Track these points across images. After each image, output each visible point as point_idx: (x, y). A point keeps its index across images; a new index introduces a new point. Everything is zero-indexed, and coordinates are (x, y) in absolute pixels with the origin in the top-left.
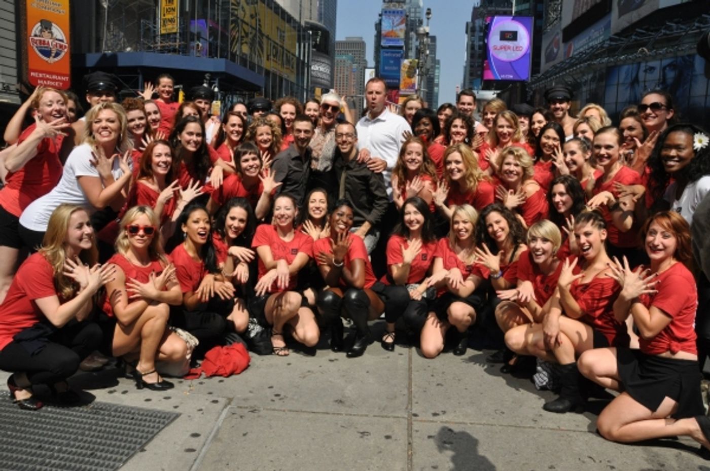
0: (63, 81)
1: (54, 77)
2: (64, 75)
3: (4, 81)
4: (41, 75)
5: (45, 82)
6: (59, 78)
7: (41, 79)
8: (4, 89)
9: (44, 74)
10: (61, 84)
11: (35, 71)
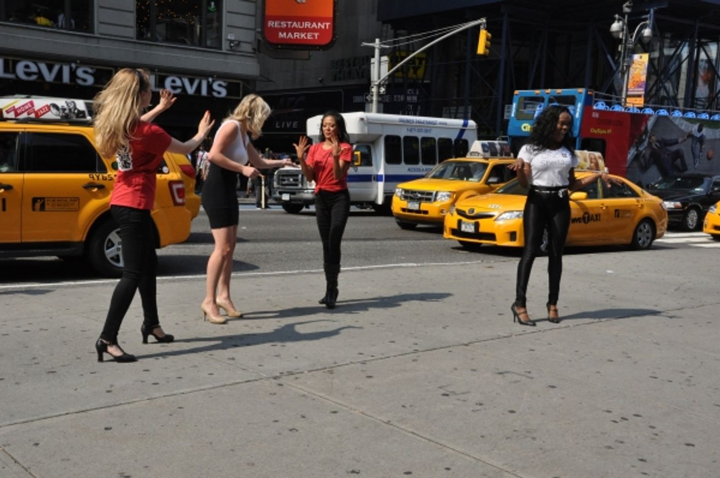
0: (320, 30)
1: (307, 25)
2: (322, 20)
3: (233, 38)
4: (284, 24)
5: (290, 35)
6: (314, 25)
7: (283, 30)
8: (232, 50)
9: (289, 23)
10: (316, 34)
11: (275, 18)
